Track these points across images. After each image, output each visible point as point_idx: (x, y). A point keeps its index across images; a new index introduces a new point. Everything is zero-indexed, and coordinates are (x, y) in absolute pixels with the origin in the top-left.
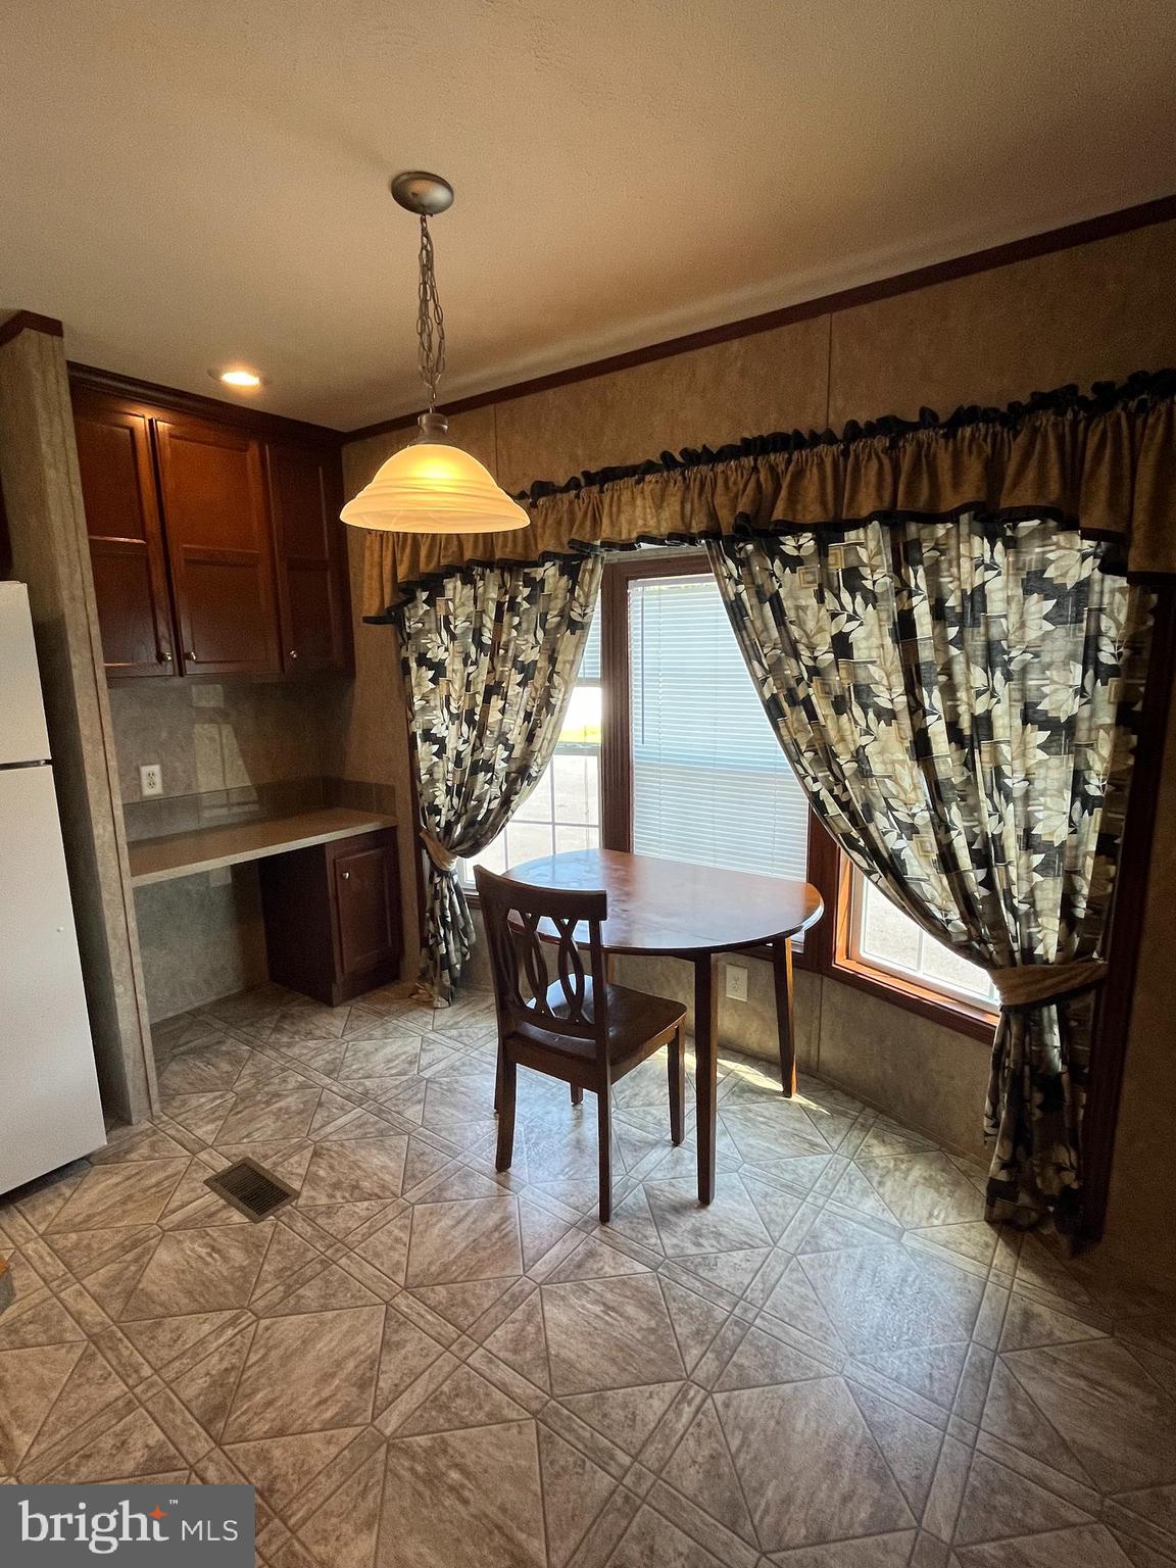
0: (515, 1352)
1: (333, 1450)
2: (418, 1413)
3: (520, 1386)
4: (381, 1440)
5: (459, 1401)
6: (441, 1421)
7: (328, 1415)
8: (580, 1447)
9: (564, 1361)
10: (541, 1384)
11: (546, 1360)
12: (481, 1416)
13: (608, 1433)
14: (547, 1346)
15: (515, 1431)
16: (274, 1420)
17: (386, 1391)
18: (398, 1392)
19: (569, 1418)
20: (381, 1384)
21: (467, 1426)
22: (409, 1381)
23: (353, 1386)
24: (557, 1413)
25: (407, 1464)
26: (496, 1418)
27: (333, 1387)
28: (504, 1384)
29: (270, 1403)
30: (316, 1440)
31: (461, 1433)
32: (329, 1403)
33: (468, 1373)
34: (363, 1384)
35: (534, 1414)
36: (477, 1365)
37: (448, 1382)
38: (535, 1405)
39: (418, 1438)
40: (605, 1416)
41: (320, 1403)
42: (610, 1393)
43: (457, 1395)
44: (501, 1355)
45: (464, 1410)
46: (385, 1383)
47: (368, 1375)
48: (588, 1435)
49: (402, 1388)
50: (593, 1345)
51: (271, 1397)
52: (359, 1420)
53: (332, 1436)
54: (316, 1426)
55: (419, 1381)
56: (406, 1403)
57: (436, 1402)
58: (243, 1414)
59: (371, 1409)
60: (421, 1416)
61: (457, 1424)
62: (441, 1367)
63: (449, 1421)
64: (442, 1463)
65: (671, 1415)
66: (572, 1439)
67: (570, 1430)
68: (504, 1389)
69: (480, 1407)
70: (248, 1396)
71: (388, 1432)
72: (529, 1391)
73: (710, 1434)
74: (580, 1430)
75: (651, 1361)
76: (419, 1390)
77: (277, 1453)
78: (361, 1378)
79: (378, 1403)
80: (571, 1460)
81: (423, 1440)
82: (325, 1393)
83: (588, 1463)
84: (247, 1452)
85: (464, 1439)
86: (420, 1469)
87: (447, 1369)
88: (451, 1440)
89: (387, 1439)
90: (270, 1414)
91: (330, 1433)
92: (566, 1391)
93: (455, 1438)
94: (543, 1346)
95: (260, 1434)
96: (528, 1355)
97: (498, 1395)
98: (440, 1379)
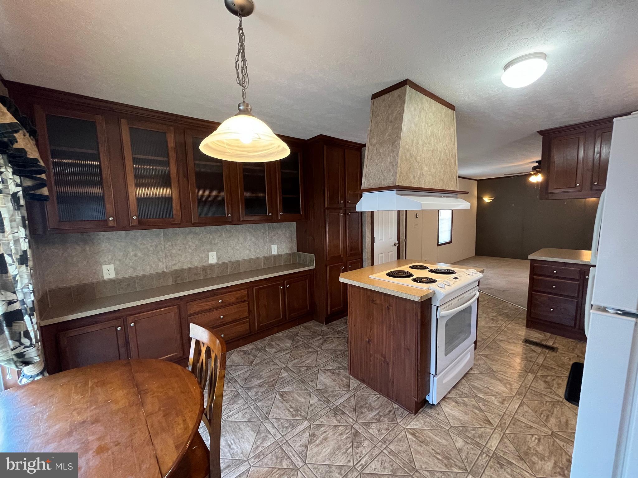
0: (266, 436)
1: (321, 420)
2: (299, 424)
3: (269, 426)
4: (309, 420)
5: (287, 425)
6: (292, 422)
7: (323, 428)
8: (260, 410)
9: (253, 431)
10: (263, 425)
11: (258, 432)
12: (282, 421)
13: (252, 412)
14: (256, 436)
15: (275, 416)
16: (338, 430)
17: (307, 432)
18: (304, 431)
19: (260, 417)
20: (308, 434)
21: (286, 419)
22: (300, 433)
23: (316, 435)
24: (262, 418)
25: (302, 414)
26: (278, 420)
27: (323, 436)
28: (273, 428)
29: (341, 434)
30: (325, 423)
31: (288, 418)
32: (323, 431)
33: (282, 433)
34: (313, 435)
35: (268, 419)
36: (279, 434)
37: (289, 431)
38: (267, 421)
39: (299, 419)
40: (251, 416)
41: (326, 432)
42: (246, 421)
43: (287, 427)
44: (271, 436)
45: (286, 423)
46: (307, 434)
47: (312, 438)
48: (257, 412)
49: (302, 432)
50: (242, 434)
51: (341, 436)
52: (315, 425)
53: (321, 423)
54: (326, 426)
55: (297, 433)
56: (301, 428)
57: (293, 427)
58: (348, 433)
59: (311, 427)
60: (298, 423)
61: (288, 420)
62: (290, 436)
63: (290, 421)
64: (294, 413)
65: (235, 413)
66: (262, 412)
67: (261, 414)
68: (274, 426)
69: (282, 423)
70: (348, 438)
71: (307, 421)
72: (267, 425)
73: (229, 408)
74: (259, 413)
75: (230, 426)
76: (298, 430)
77: (335, 421)
78: (314, 437)
79: (309, 429)
80: (264, 409)
81: (298, 418)
82: (325, 434)
83: (260, 407)
84: (343, 423)
85: (288, 417)
86: (299, 412)
87: (288, 435)
88: (291, 417)
89: (307, 420)
90: (340, 432)
91: (322, 424)
92: (257, 423)
93: (290, 417)
94: (257, 437)
95: (341, 427)
96: (263, 434)
97: (276, 425)
98: (291, 432)
